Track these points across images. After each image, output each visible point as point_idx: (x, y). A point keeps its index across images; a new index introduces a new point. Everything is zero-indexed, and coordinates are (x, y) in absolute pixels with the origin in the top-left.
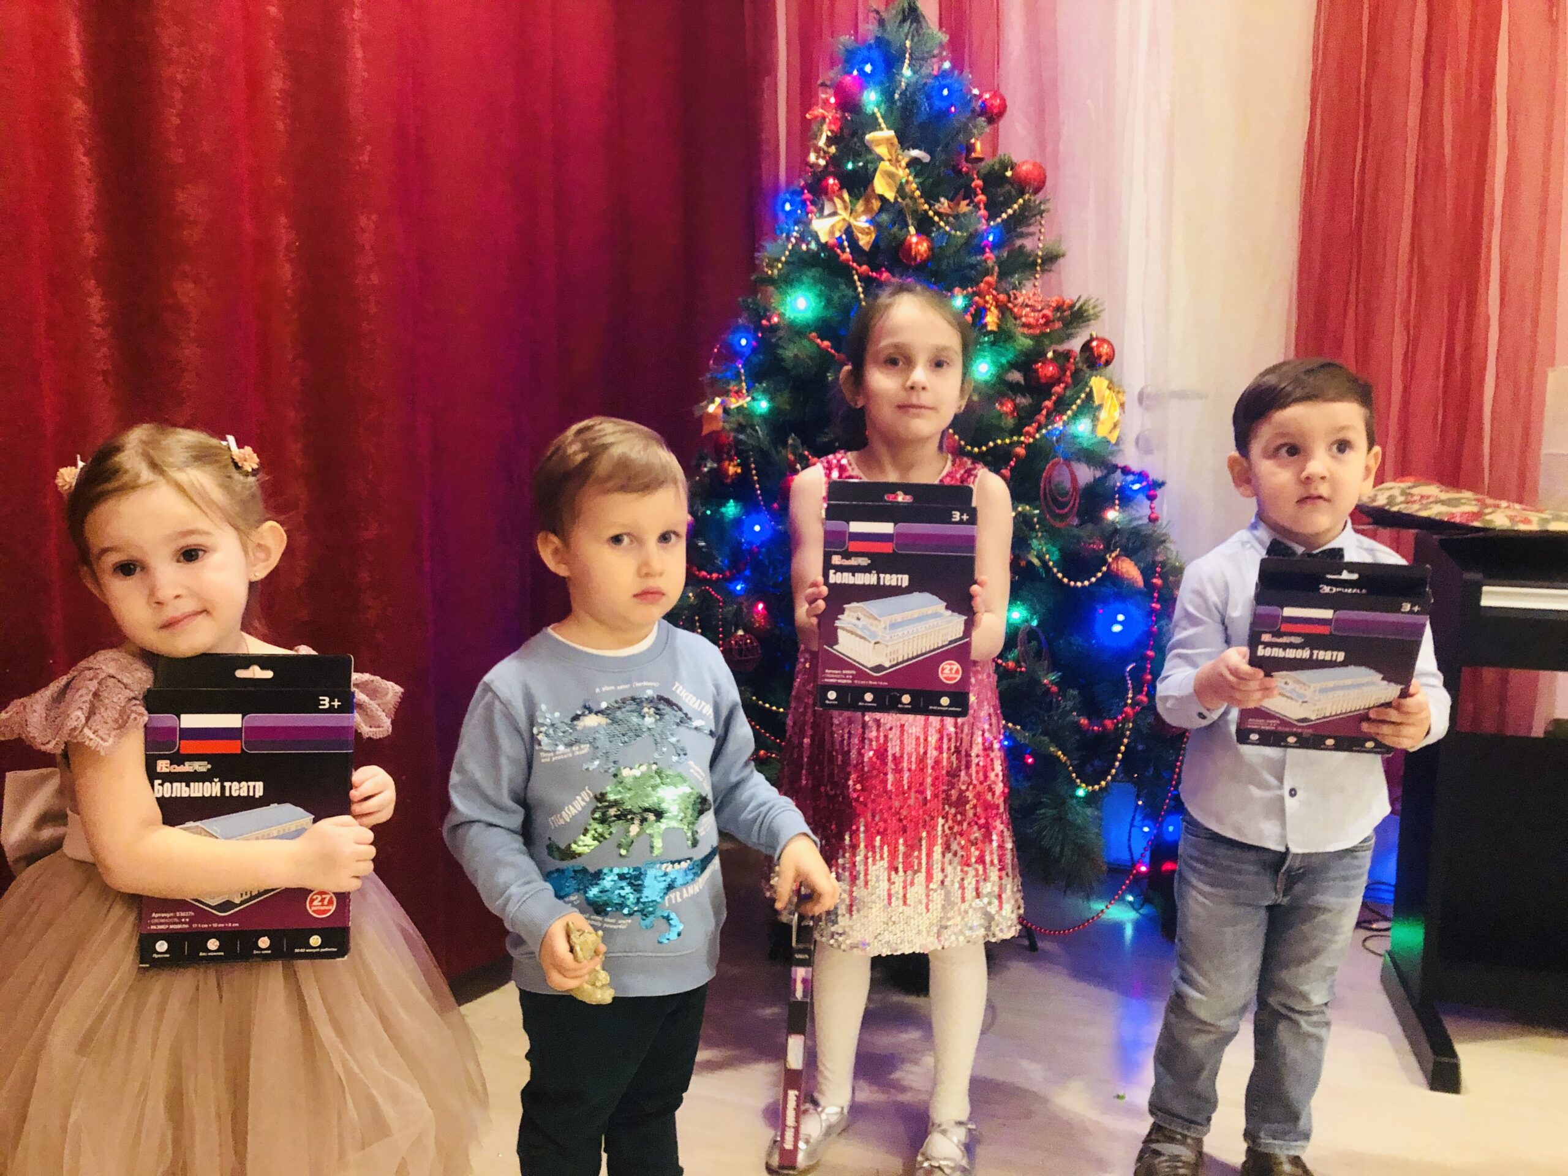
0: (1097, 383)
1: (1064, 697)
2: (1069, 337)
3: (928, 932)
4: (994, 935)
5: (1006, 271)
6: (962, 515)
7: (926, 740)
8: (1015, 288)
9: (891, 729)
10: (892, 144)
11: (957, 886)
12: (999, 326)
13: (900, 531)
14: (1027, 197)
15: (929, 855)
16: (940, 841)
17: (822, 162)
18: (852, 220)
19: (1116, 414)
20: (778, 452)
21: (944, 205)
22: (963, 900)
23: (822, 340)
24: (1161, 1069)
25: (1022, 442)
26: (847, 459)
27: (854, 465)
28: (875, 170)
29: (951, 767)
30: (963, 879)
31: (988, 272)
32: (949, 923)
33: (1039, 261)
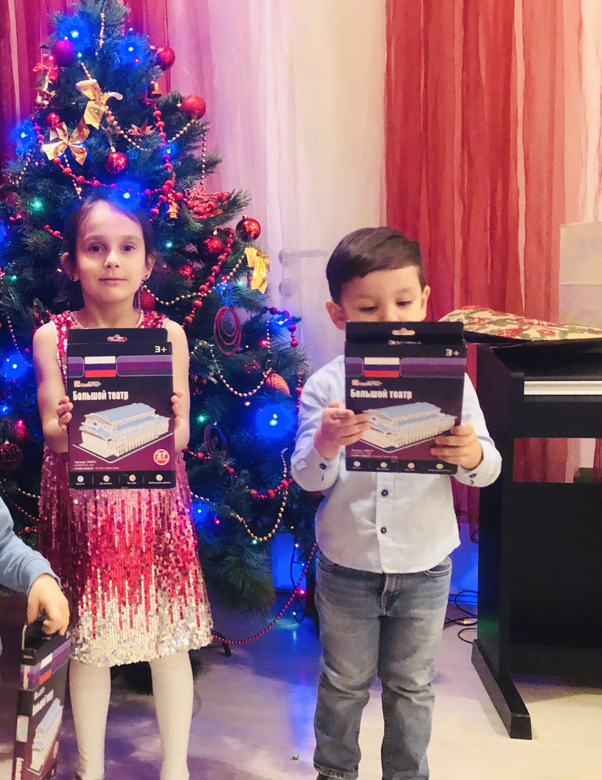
0: (250, 252)
1: (239, 475)
2: (228, 219)
3: (149, 647)
4: (195, 645)
5: (181, 174)
6: (162, 348)
7: (140, 510)
8: (188, 187)
9: (115, 504)
10: (95, 88)
11: (167, 612)
12: (178, 215)
13: (121, 361)
14: (193, 121)
15: (146, 592)
16: (153, 581)
17: (46, 103)
18: (70, 144)
19: (264, 274)
20: (27, 311)
21: (135, 129)
22: (172, 621)
23: (54, 230)
24: (319, 732)
25: (200, 296)
26: (70, 316)
27: (76, 321)
28: (85, 107)
29: (159, 528)
30: (171, 607)
31: (169, 177)
32: (163, 639)
33: (204, 166)
